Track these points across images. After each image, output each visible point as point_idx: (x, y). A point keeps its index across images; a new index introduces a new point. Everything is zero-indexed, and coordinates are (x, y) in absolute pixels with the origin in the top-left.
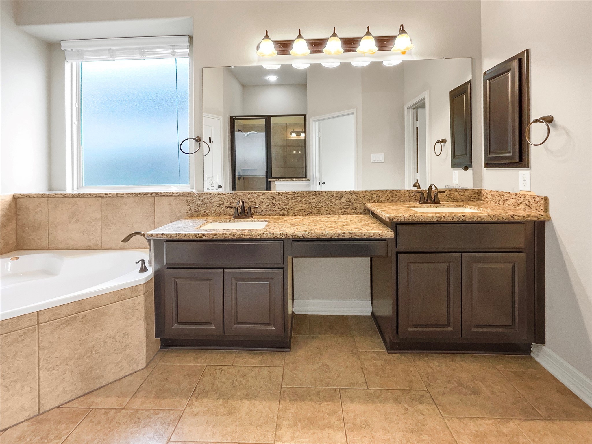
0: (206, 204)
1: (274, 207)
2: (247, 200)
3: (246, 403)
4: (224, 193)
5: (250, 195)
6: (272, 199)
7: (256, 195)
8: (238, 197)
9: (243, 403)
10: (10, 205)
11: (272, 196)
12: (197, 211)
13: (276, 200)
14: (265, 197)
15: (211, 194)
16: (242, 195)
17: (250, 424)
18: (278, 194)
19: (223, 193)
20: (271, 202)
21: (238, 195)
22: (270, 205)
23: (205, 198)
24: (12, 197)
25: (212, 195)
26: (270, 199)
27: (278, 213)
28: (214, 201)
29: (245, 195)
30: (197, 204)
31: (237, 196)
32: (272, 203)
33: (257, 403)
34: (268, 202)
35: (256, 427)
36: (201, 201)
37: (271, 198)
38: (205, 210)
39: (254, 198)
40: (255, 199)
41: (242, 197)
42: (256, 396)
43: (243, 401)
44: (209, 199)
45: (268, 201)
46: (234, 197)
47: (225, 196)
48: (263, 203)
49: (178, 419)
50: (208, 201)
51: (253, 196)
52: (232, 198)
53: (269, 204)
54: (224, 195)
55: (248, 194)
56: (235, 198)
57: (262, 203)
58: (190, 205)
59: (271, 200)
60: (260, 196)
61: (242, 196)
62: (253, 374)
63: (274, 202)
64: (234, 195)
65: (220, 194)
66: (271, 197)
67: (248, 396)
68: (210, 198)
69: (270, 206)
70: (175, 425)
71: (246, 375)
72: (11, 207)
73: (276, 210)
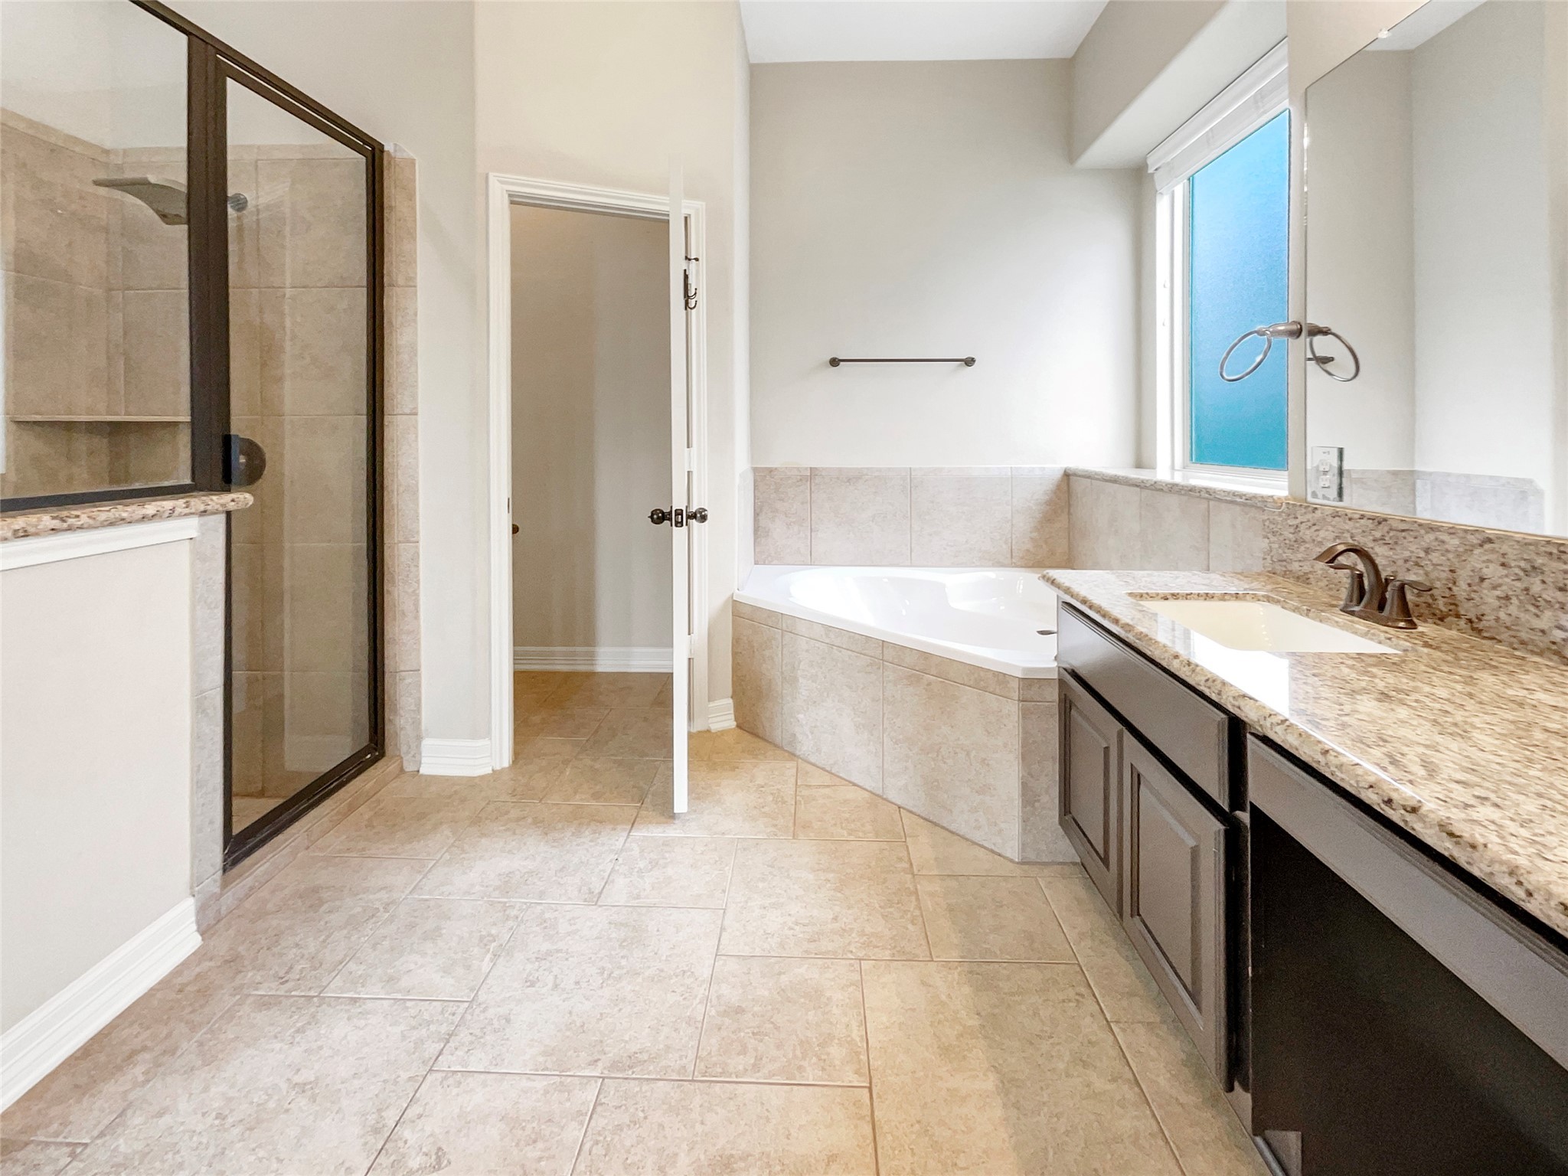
0: (1304, 542)
1: (1537, 616)
2: (1422, 554)
3: (990, 1083)
4: (1349, 516)
5: (1431, 536)
6: (1525, 571)
7: (1456, 541)
8: (1391, 538)
9: (985, 1075)
10: (1058, 487)
11: (1526, 557)
12: (1285, 561)
13: (1544, 582)
14: (1493, 557)
15: (1316, 512)
16: (1403, 531)
17: (926, 1104)
18: (1555, 551)
19: (1346, 515)
20: (1518, 584)
21: (1391, 529)
22: (1517, 596)
23: (1301, 523)
24: (1062, 472)
25: (1318, 514)
26: (1517, 571)
27: (1554, 647)
28: (1324, 539)
29: (1417, 534)
30: (1285, 540)
31: (1388, 532)
32: (1527, 589)
33: (998, 1112)
34: (1507, 584)
35: (919, 1122)
36: (1292, 530)
37: (1519, 567)
38: (1300, 561)
39: (1447, 551)
40: (1450, 556)
41: (1405, 538)
42: (1017, 1106)
43: (989, 1074)
44: (1310, 527)
45: (1506, 576)
46: (1378, 535)
47: (1351, 523)
48: (1486, 584)
49: (910, 958)
50: (1308, 532)
51: (1443, 542)
52: (1371, 538)
53: (1510, 593)
54: (1350, 519)
55: (1427, 533)
56: (1382, 538)
57: (1482, 580)
58: (1268, 538)
59: (1522, 574)
60: (1473, 546)
61: (1403, 534)
62: (1100, 1084)
63: (1536, 588)
64: (1381, 527)
65: (1339, 516)
66: (1523, 564)
67: (1008, 1084)
68: (1314, 525)
69: (1514, 600)
70: (894, 958)
71: (1085, 1065)
72: (1058, 489)
73: (1543, 631)
